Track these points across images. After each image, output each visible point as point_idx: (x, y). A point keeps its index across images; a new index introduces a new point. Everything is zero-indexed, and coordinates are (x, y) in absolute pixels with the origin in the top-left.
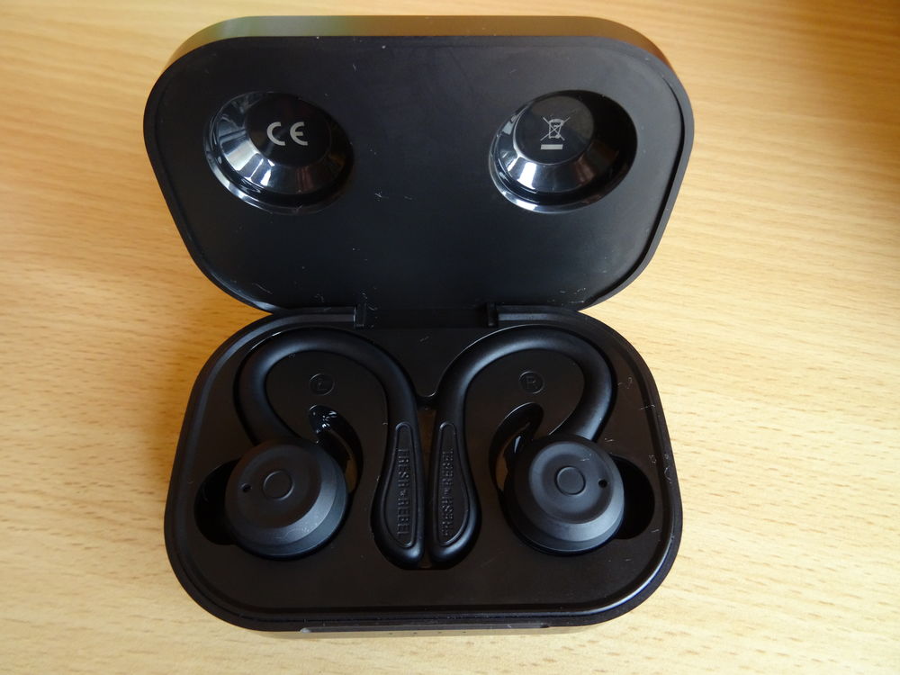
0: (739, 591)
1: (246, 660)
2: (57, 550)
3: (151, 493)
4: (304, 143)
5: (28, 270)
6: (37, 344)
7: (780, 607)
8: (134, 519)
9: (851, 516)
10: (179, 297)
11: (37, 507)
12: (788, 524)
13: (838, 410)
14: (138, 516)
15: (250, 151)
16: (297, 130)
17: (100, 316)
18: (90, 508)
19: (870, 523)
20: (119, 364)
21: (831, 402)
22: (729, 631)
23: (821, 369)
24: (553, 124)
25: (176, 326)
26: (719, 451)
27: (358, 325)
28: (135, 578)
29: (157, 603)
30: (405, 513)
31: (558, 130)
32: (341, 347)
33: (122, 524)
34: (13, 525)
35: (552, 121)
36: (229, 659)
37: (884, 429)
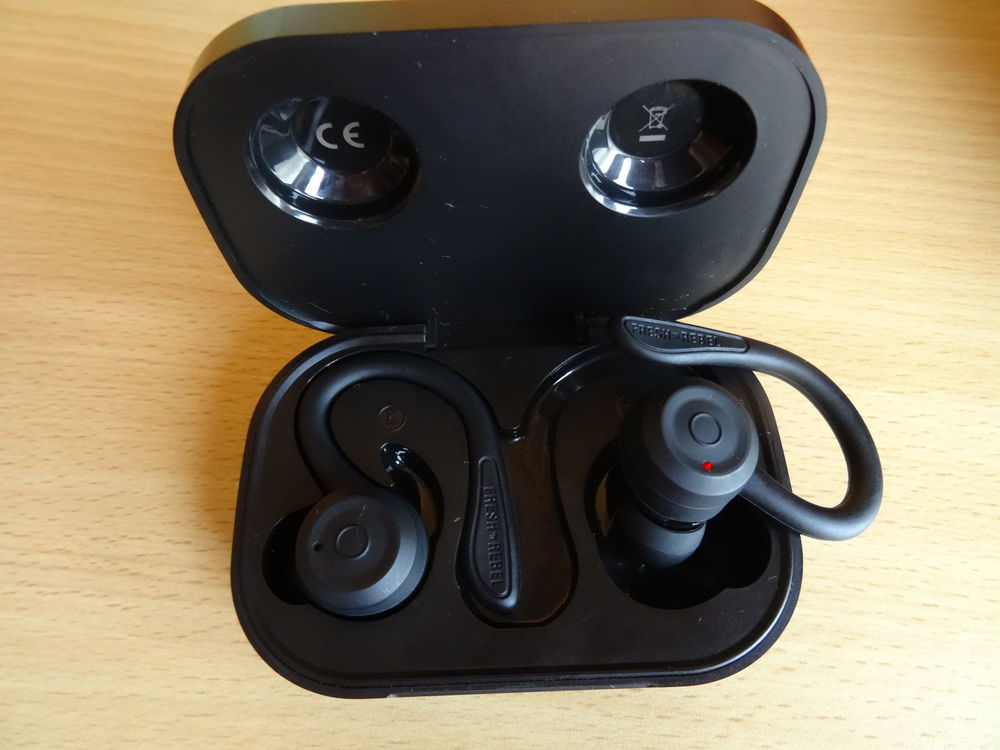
0: (836, 599)
1: (313, 714)
2: (93, 612)
3: (188, 543)
4: (360, 146)
5: (15, 296)
6: (37, 383)
7: (880, 613)
8: (173, 573)
9: (956, 508)
10: (191, 315)
11: (65, 568)
12: (888, 522)
13: (940, 389)
14: (176, 569)
15: (300, 159)
16: (352, 131)
17: (103, 344)
18: (123, 565)
19: (977, 514)
20: (132, 400)
21: (932, 381)
22: (826, 644)
23: (920, 343)
24: (654, 112)
25: (191, 350)
26: (809, 446)
27: (429, 346)
28: (181, 637)
29: (209, 662)
30: (496, 559)
31: (660, 119)
32: (408, 371)
33: (160, 580)
34: (40, 589)
35: (653, 109)
36: (294, 715)
37: (991, 406)
